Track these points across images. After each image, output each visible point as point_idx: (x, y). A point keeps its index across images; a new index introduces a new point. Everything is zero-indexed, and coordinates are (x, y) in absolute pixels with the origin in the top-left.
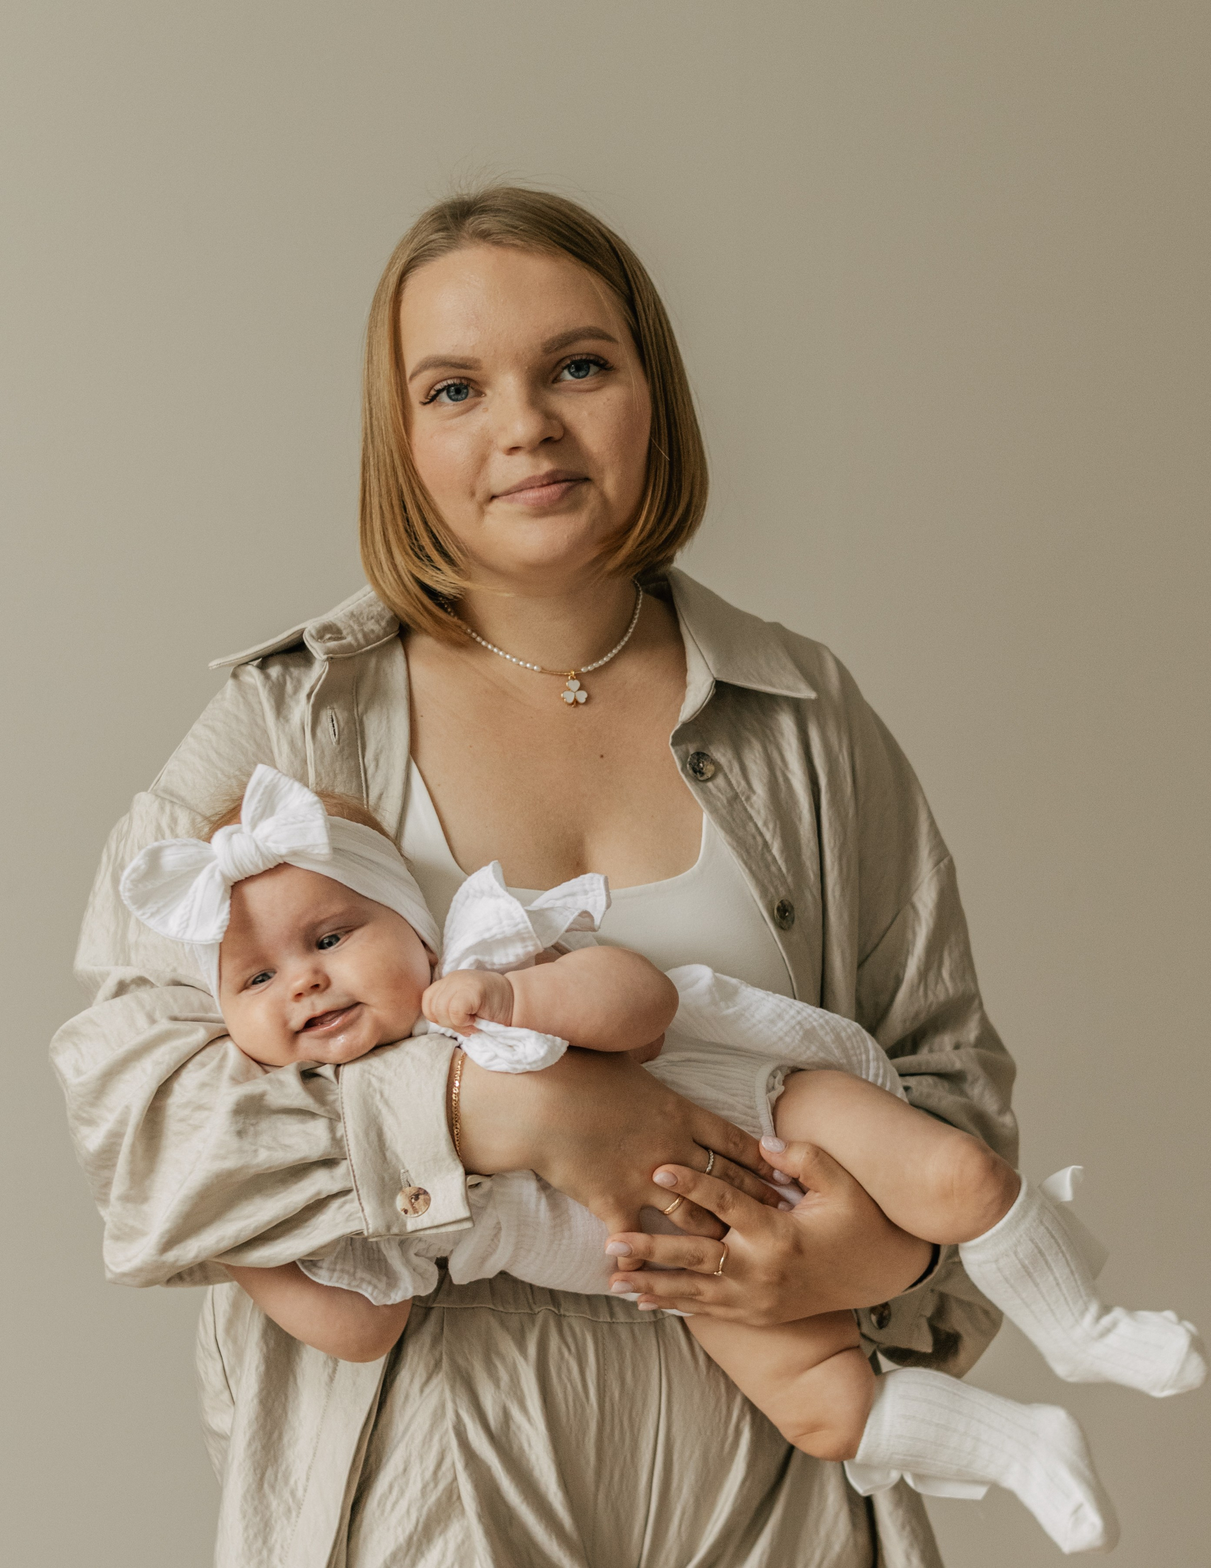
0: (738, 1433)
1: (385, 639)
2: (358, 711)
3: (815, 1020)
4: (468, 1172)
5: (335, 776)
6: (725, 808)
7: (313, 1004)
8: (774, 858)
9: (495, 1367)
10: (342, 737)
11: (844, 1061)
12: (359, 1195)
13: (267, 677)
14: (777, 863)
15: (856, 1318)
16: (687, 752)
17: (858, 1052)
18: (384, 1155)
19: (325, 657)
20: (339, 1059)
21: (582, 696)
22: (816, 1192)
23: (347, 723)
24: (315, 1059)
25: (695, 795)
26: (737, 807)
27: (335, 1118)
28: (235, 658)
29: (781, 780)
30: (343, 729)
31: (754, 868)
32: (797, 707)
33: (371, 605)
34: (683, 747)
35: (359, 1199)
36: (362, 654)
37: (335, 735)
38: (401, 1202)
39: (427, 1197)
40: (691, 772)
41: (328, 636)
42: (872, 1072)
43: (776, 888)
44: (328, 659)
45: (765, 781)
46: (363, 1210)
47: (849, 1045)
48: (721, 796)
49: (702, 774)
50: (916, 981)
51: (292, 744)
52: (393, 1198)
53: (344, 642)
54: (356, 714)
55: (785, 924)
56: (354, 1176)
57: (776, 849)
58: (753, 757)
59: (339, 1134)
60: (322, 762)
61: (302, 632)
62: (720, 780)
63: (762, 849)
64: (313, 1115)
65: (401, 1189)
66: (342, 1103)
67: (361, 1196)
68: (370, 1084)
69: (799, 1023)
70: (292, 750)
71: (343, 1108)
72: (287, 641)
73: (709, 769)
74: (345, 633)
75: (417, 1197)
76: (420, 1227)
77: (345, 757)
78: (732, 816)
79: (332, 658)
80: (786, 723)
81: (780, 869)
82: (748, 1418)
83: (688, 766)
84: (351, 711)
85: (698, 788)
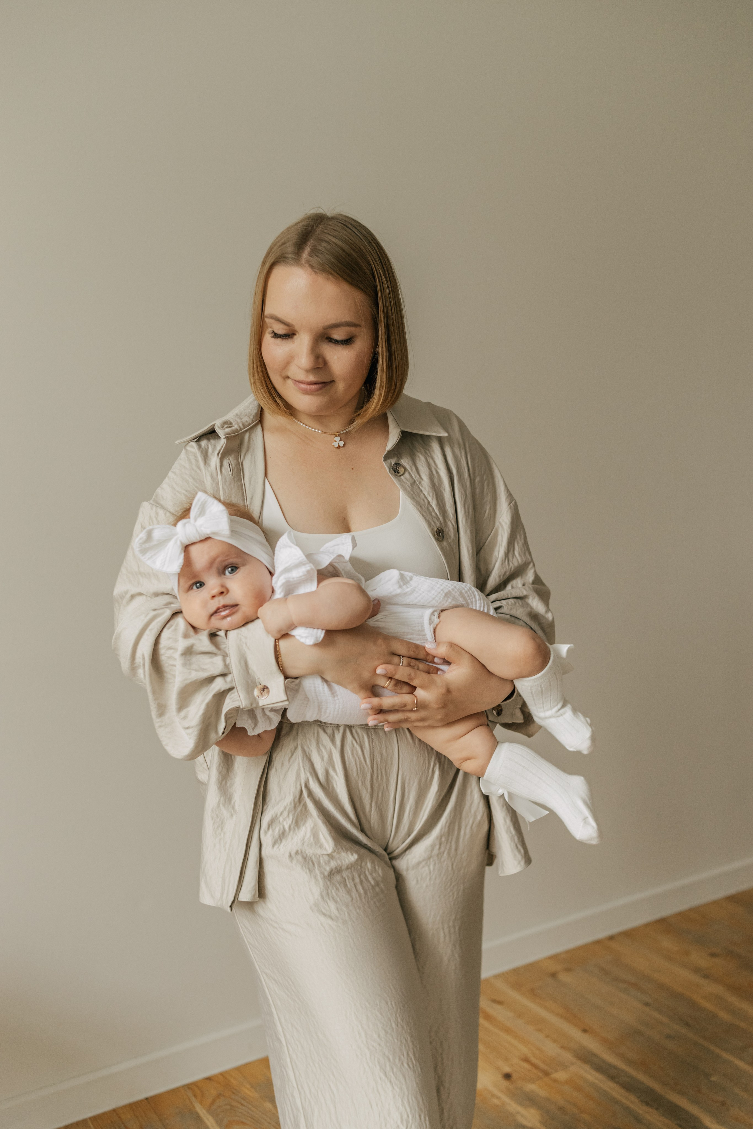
0: (433, 772)
1: (253, 424)
2: (241, 459)
3: (450, 587)
4: (286, 677)
5: (232, 490)
6: (409, 488)
7: (219, 601)
8: (433, 509)
9: (321, 751)
10: (234, 472)
11: (463, 603)
12: (237, 690)
13: (200, 446)
14: (435, 511)
15: (486, 714)
16: (391, 463)
17: (471, 598)
18: (248, 672)
19: (224, 437)
20: (227, 628)
21: (342, 444)
22: (454, 663)
23: (236, 465)
24: (217, 628)
25: (396, 483)
26: (415, 487)
27: (225, 656)
28: (186, 439)
29: (434, 472)
30: (234, 468)
31: (424, 514)
32: (440, 440)
33: (246, 409)
34: (389, 461)
35: (238, 692)
36: (242, 433)
37: (231, 471)
38: (256, 692)
39: (268, 690)
40: (393, 472)
41: (226, 426)
42: (478, 605)
43: (435, 523)
44: (226, 438)
45: (427, 474)
46: (239, 697)
47: (466, 595)
48: (407, 482)
49: (399, 473)
50: (504, 558)
51: (212, 476)
52: (253, 691)
53: (233, 428)
54: (240, 461)
55: (440, 539)
56: (235, 682)
57: (434, 504)
58: (421, 464)
59: (227, 663)
60: (225, 484)
61: (214, 425)
62: (407, 475)
63: (428, 505)
64: (216, 654)
65: (256, 686)
66: (229, 648)
67: (238, 690)
68: (241, 640)
69: (442, 590)
70: (212, 479)
71: (229, 651)
72: (208, 429)
73: (402, 471)
74: (234, 424)
75: (263, 690)
76: (264, 704)
77: (236, 481)
78: (413, 491)
79: (228, 437)
80: (435, 447)
81: (436, 514)
82: (437, 765)
83: (392, 470)
84: (237, 459)
85: (397, 480)
